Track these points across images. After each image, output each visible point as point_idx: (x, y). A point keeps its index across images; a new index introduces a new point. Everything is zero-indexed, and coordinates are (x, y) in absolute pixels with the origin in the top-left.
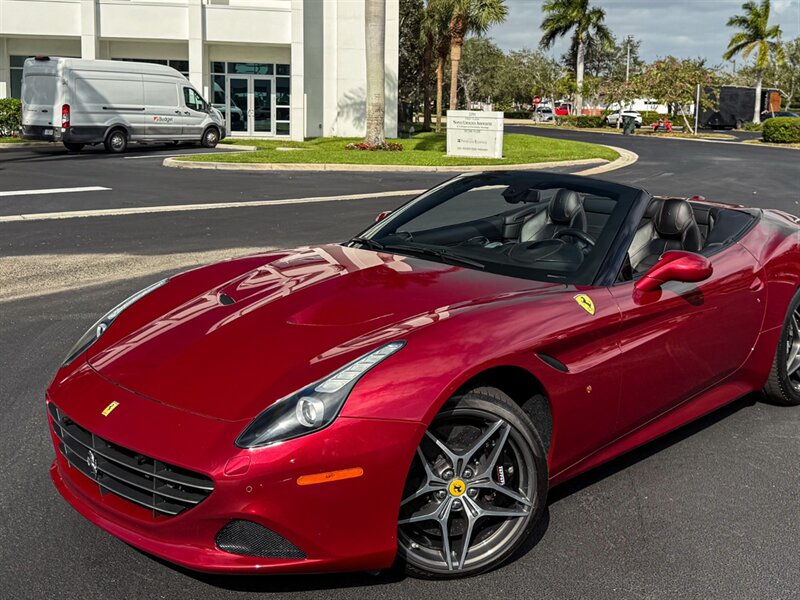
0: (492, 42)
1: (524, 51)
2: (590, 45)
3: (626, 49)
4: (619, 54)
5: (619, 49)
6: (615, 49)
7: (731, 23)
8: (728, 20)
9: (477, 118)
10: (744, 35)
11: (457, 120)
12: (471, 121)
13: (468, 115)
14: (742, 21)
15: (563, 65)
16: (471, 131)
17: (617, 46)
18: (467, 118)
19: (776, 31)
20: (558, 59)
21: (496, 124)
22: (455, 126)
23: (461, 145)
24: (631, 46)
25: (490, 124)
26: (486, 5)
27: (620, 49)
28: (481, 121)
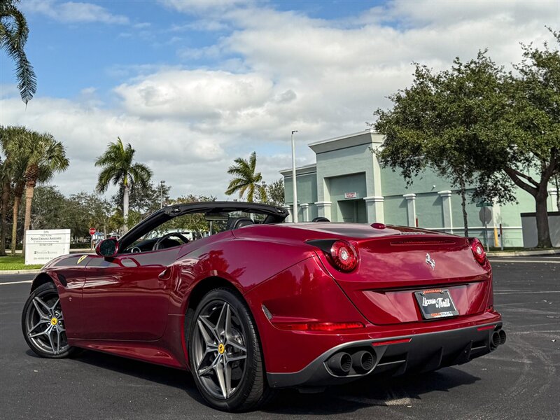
0: (56, 189)
1: (82, 194)
2: (133, 189)
3: (160, 192)
4: (155, 195)
6: (152, 191)
7: (231, 171)
8: (228, 169)
9: (50, 235)
10: (239, 180)
11: (34, 237)
12: (45, 237)
13: (43, 233)
14: (237, 170)
15: (113, 204)
16: (44, 244)
17: (153, 189)
18: (42, 235)
19: (259, 177)
20: (109, 200)
21: (65, 239)
22: (32, 242)
23: (37, 256)
24: (163, 190)
25: (60, 238)
26: (53, 156)
27: (156, 192)
28: (53, 236)
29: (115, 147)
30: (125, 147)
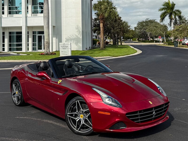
5: (186, 21)
12: (64, 46)
16: (64, 49)
17: (186, 20)
22: (61, 47)
23: (62, 53)
29: (167, 3)
30: (171, 3)
